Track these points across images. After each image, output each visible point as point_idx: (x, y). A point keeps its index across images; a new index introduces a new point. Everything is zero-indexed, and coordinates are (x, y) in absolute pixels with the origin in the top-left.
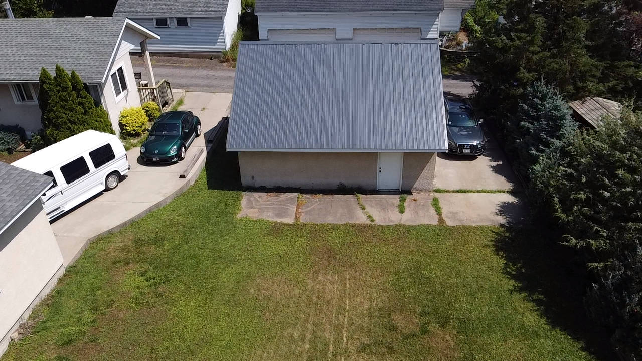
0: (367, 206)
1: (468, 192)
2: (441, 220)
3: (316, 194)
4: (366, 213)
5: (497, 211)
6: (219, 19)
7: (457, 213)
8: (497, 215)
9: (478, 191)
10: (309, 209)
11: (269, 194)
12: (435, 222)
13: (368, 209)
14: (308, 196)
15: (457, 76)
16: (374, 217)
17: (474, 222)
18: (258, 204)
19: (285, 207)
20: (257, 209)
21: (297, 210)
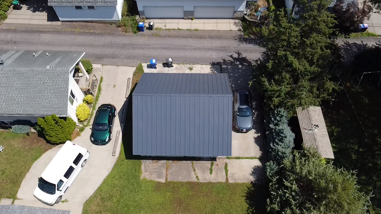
0: (196, 169)
1: (241, 158)
2: (227, 179)
3: (174, 160)
4: (196, 174)
5: (251, 173)
6: (114, 8)
7: (234, 174)
8: (251, 175)
9: (246, 158)
10: (171, 171)
11: (154, 161)
12: (224, 181)
13: (197, 171)
14: (171, 161)
15: (252, 39)
16: (199, 177)
17: (241, 180)
18: (149, 169)
19: (161, 171)
20: (149, 173)
21: (166, 173)
